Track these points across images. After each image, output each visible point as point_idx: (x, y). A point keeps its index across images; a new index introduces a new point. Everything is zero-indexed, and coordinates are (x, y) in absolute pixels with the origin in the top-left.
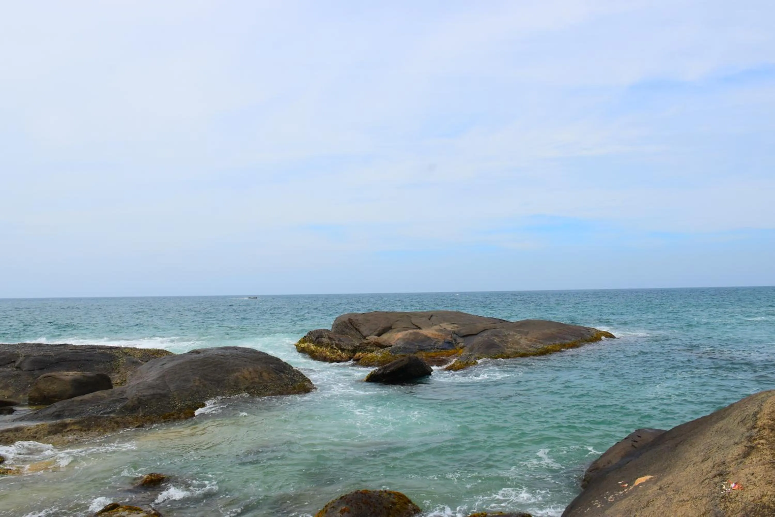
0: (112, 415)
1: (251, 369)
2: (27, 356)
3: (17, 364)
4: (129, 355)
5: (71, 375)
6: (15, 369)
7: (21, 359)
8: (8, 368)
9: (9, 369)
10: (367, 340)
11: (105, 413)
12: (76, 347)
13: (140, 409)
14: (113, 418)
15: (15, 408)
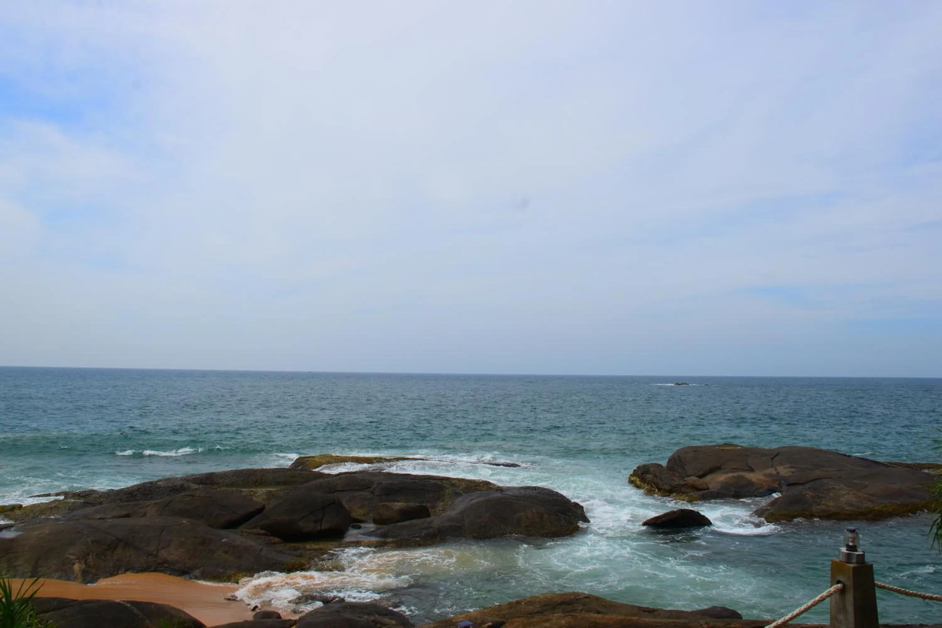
0: (418, 539)
1: (534, 511)
2: (379, 484)
3: (371, 489)
4: (456, 486)
5: (399, 505)
6: (370, 493)
7: (375, 486)
8: (365, 492)
9: (366, 494)
10: (685, 481)
11: (413, 537)
12: (416, 477)
13: (439, 537)
14: (417, 541)
15: (362, 525)
